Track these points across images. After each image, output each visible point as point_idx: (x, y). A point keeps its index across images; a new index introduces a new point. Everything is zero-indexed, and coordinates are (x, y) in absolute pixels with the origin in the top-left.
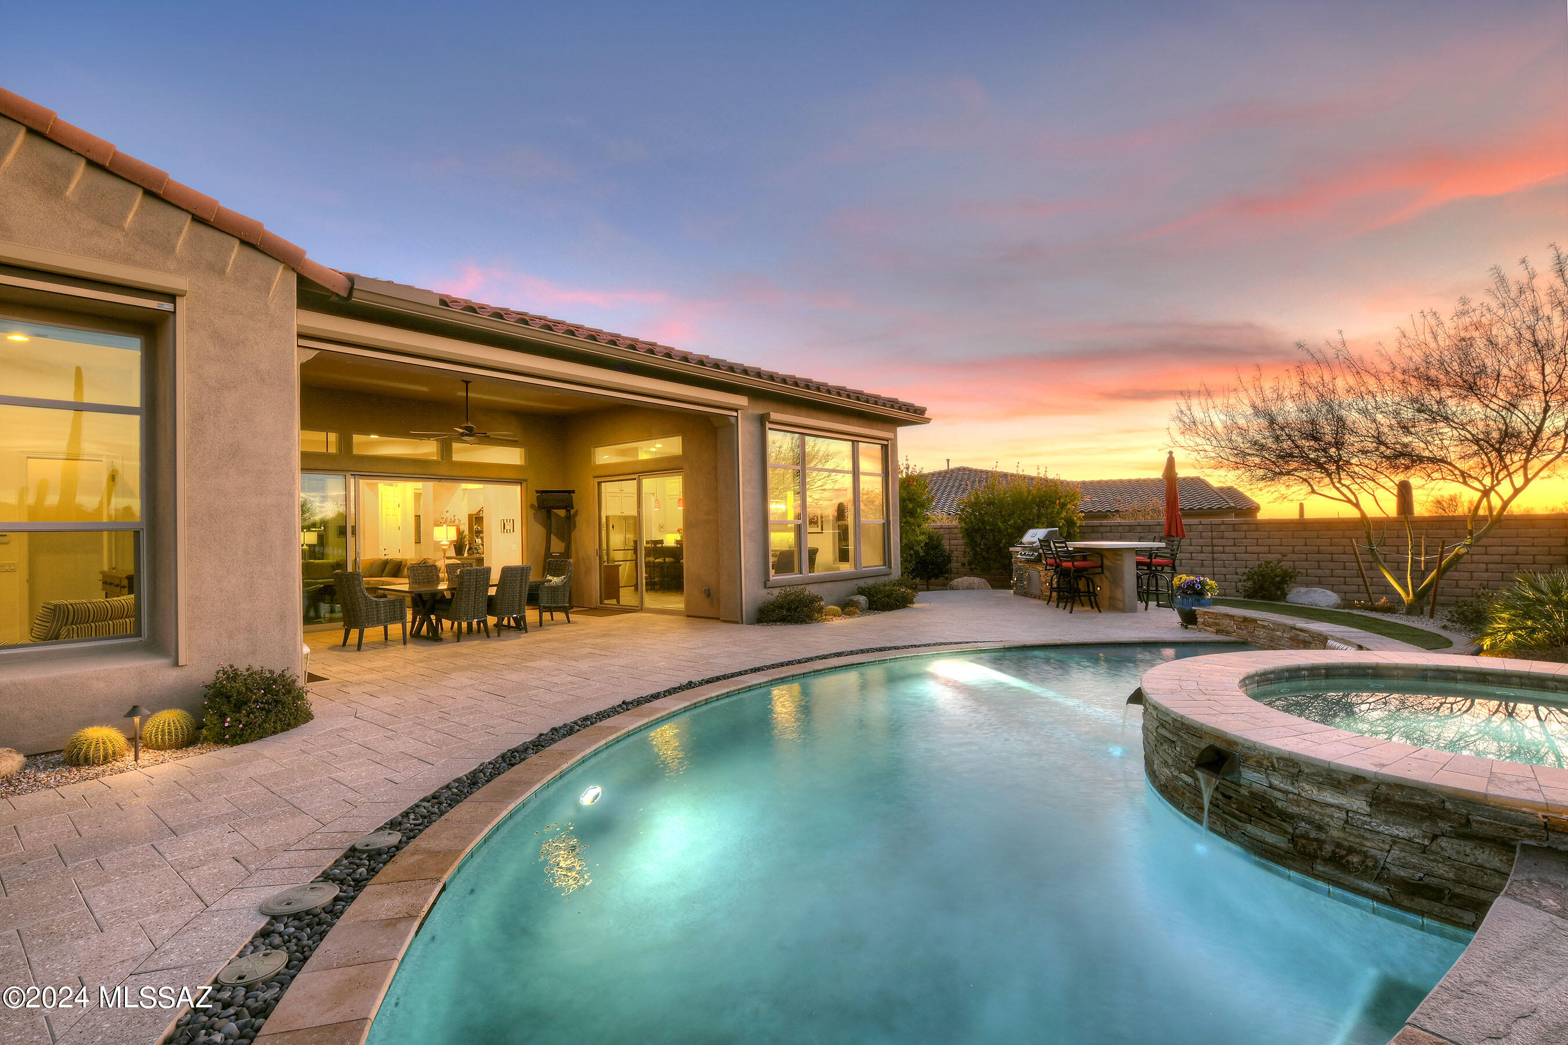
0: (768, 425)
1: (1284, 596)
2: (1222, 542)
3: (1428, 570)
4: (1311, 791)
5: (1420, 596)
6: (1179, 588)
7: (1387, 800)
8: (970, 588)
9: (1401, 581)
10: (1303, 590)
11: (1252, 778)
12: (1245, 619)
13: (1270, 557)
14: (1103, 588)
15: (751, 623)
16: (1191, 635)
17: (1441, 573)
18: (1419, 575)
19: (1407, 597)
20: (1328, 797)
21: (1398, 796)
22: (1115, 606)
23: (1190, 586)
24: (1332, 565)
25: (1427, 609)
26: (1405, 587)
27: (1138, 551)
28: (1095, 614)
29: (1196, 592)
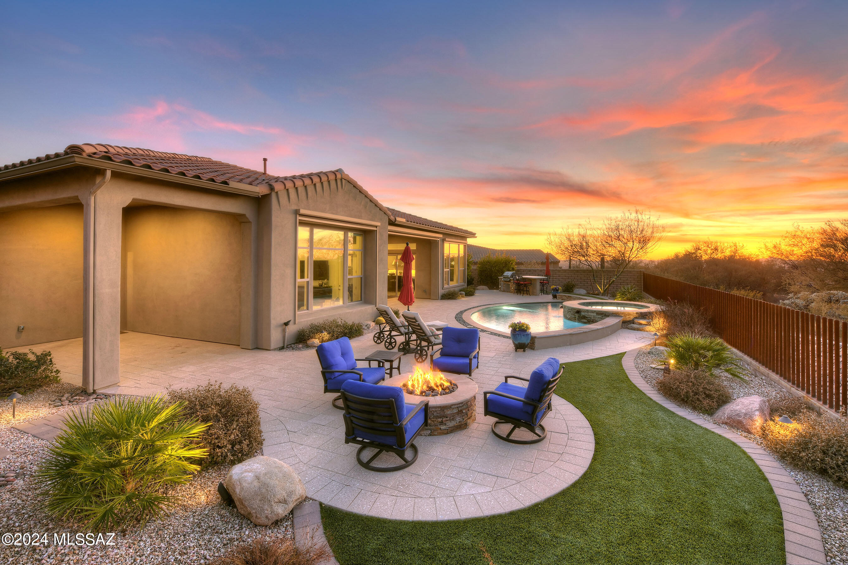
0: (445, 242)
1: (572, 291)
2: (555, 275)
3: (607, 284)
4: (590, 314)
5: (605, 291)
6: (553, 289)
7: (598, 313)
8: (483, 289)
9: (601, 287)
10: (578, 289)
11: (583, 314)
12: (569, 296)
13: (569, 280)
14: (530, 288)
15: (442, 299)
16: (555, 300)
17: (609, 285)
18: (605, 286)
19: (602, 291)
20: (592, 314)
21: (599, 313)
22: (534, 294)
23: (556, 289)
24: (584, 282)
25: (606, 294)
26: (601, 289)
27: (541, 279)
28: (528, 296)
29: (556, 290)
